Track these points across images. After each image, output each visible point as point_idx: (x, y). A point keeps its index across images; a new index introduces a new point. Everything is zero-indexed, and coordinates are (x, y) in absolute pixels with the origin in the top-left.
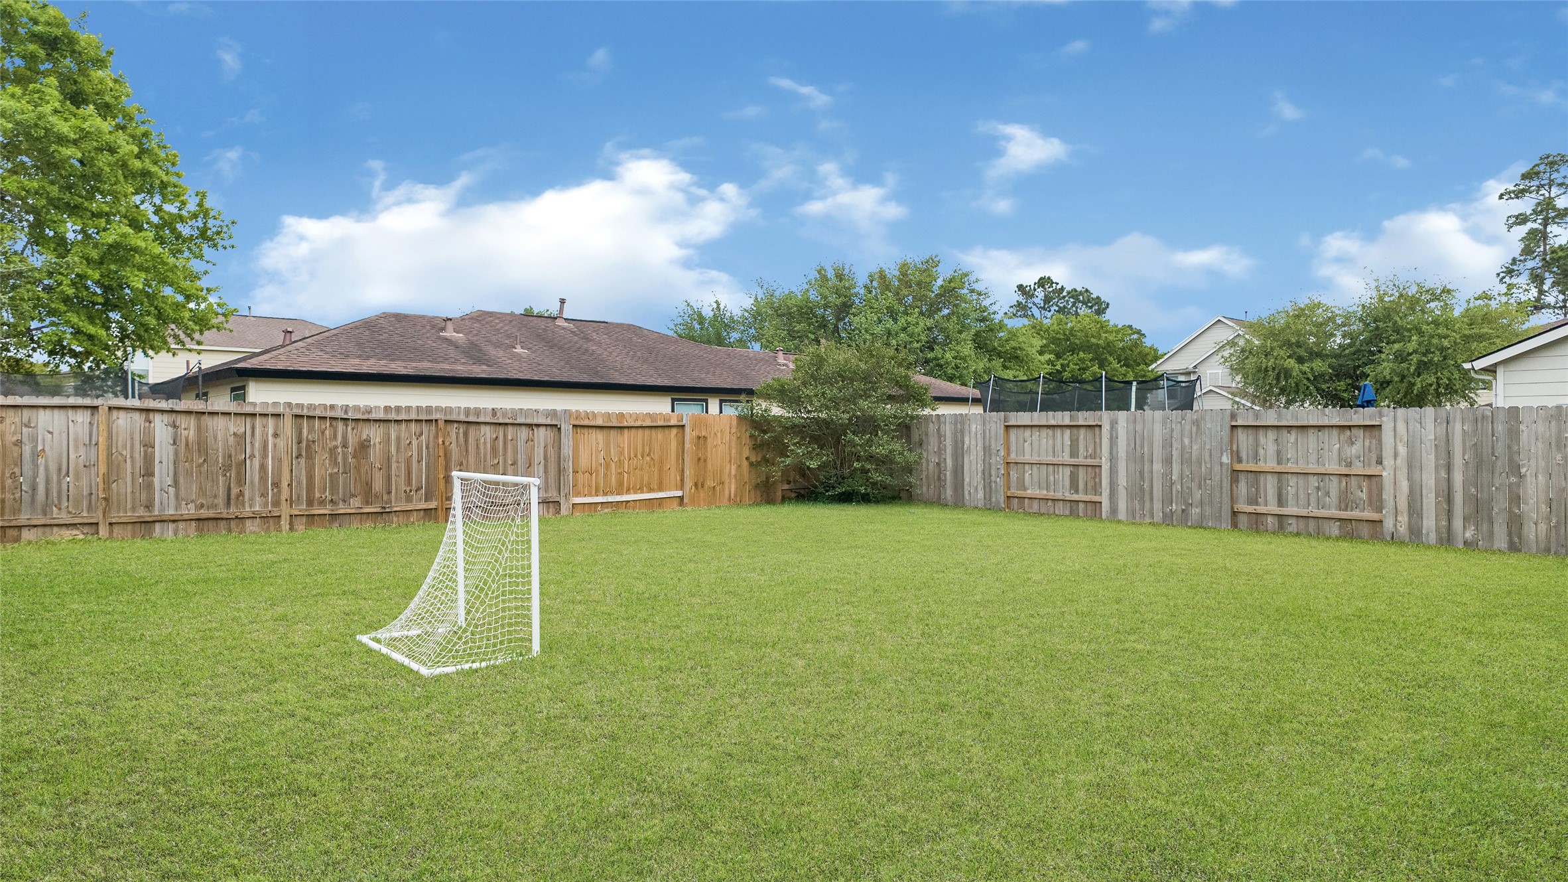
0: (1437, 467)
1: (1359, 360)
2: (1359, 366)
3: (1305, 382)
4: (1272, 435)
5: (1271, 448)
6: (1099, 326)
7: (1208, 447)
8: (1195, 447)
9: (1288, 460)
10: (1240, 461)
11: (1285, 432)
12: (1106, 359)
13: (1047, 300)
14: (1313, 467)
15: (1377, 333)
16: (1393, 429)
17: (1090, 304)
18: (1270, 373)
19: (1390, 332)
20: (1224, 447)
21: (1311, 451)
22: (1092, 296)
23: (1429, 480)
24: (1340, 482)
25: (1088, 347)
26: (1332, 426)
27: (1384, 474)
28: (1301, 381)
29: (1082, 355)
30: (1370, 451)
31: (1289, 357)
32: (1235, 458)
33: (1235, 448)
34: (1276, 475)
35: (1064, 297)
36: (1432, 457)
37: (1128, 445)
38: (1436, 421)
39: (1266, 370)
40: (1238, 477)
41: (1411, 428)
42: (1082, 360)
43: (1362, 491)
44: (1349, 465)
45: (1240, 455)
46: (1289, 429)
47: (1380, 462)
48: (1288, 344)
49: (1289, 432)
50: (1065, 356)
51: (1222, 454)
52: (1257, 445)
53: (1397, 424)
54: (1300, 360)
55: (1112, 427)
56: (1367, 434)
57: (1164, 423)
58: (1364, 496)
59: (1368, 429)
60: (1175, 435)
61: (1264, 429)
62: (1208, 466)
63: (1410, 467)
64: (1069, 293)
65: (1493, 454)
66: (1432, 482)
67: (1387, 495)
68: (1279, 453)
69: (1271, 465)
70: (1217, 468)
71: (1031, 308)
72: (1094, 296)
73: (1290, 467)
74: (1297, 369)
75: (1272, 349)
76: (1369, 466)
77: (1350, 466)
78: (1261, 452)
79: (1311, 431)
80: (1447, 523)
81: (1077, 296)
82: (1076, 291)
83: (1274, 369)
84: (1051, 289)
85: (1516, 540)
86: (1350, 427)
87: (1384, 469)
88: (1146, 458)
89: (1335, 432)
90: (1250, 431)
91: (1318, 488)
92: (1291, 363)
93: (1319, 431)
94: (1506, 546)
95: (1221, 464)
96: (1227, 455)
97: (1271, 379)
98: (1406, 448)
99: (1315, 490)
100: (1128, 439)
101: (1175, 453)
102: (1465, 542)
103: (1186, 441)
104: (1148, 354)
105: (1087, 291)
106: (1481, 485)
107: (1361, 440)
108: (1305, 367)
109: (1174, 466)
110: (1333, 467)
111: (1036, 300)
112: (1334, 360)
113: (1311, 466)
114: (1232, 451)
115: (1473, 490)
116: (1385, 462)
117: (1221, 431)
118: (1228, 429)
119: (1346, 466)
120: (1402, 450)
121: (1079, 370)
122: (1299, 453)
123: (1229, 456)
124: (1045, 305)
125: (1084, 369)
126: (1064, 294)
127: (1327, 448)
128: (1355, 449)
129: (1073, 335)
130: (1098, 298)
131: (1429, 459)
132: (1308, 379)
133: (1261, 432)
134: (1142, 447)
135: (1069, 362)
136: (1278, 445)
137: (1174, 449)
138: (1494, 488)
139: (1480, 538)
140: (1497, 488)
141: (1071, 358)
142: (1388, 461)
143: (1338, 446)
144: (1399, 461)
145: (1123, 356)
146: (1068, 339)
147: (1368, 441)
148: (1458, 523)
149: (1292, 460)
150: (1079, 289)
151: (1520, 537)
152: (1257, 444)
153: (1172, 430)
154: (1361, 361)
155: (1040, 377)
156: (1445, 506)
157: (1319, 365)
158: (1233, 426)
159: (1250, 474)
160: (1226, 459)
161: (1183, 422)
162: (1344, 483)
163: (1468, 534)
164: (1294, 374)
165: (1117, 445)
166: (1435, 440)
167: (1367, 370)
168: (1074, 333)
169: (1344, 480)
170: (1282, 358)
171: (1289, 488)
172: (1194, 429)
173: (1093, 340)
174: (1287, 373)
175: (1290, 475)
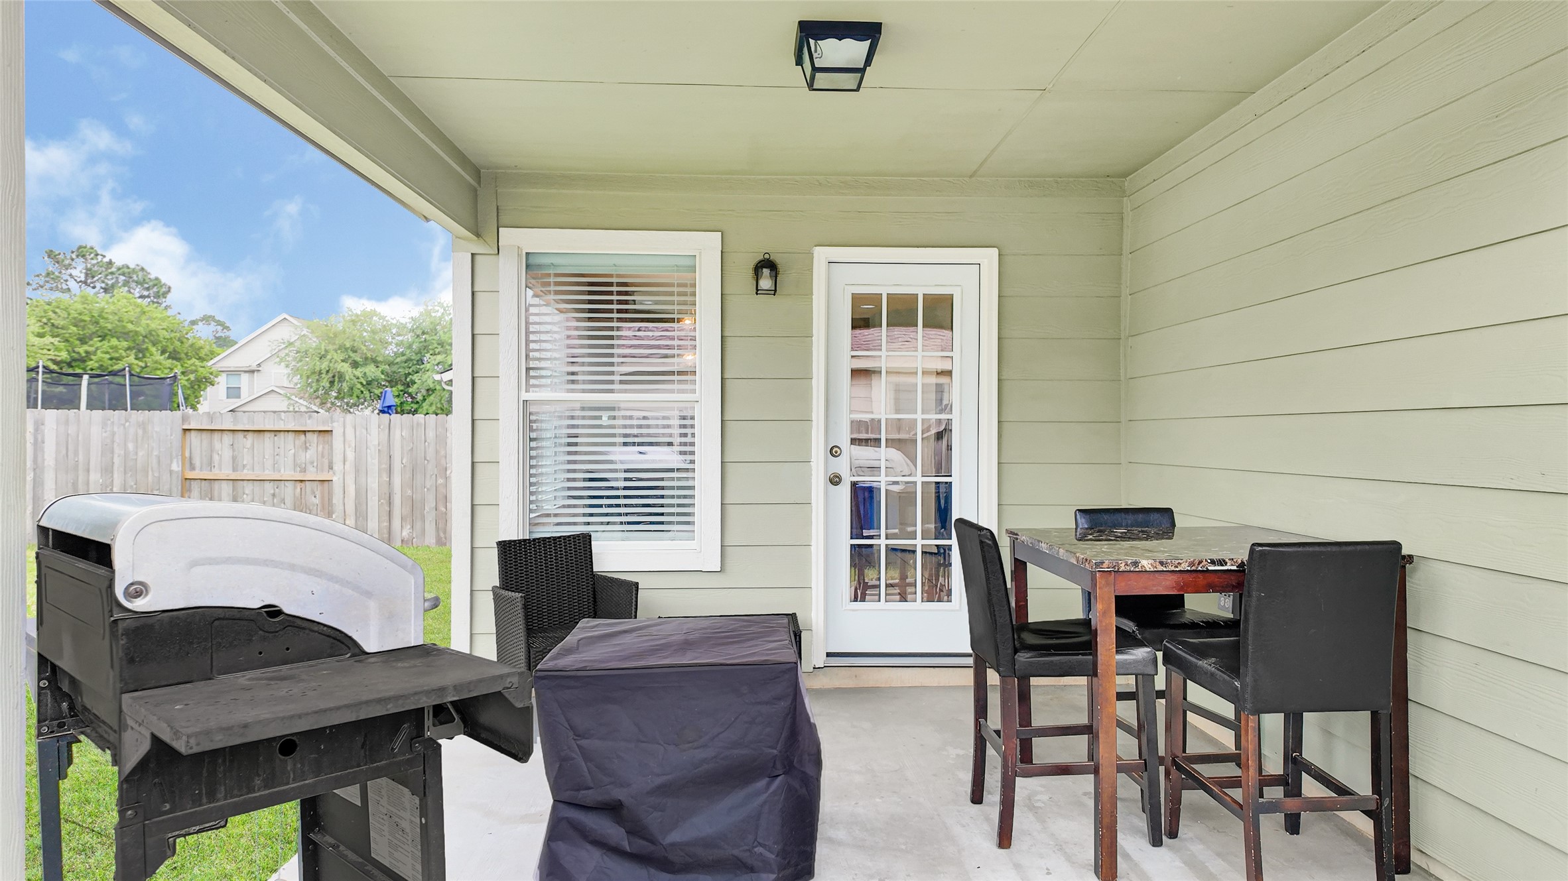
0: (380, 470)
1: (410, 368)
2: (409, 374)
3: (359, 386)
4: (227, 438)
5: (227, 454)
6: (138, 310)
7: (155, 453)
8: (141, 454)
9: (244, 466)
10: (193, 468)
11: (241, 435)
12: (147, 349)
13: (89, 273)
14: (269, 474)
15: (425, 344)
16: (342, 434)
17: (146, 286)
18: (323, 376)
19: (436, 345)
20: (174, 454)
21: (267, 457)
22: (149, 276)
23: (373, 484)
24: (295, 488)
25: (124, 335)
26: (288, 431)
27: (335, 479)
28: (355, 385)
29: (114, 342)
30: (323, 456)
31: (343, 361)
32: (187, 465)
33: (187, 454)
34: (231, 482)
35: (112, 273)
36: (376, 462)
37: (58, 452)
38: (379, 427)
39: (320, 373)
40: (190, 487)
41: (358, 433)
42: (115, 348)
43: (315, 497)
44: (304, 470)
45: (193, 462)
46: (246, 433)
47: (331, 468)
48: (342, 348)
49: (245, 437)
50: (91, 342)
51: (171, 462)
52: (212, 451)
53: (346, 430)
54: (355, 365)
55: (37, 430)
56: (321, 438)
57: (104, 425)
58: (317, 501)
59: (322, 433)
60: (117, 438)
61: (220, 433)
62: (156, 474)
63: (357, 471)
64: (119, 269)
65: (425, 459)
66: (376, 486)
67: (337, 500)
68: (234, 459)
69: (226, 472)
70: (166, 477)
71: (66, 281)
72: (152, 277)
73: (246, 474)
74: (350, 374)
75: (326, 351)
76: (322, 471)
77: (305, 472)
78: (216, 458)
79: (267, 435)
80: (388, 524)
81: (129, 273)
82: (128, 267)
83: (328, 372)
84: (94, 262)
85: (442, 535)
86: (304, 432)
87: (334, 473)
88: (81, 467)
89: (291, 435)
90: (205, 435)
91: (274, 495)
92: (345, 368)
93: (275, 436)
94: (434, 541)
95: (171, 472)
96: (178, 463)
97: (325, 383)
98: (354, 453)
99: (271, 497)
100: (57, 444)
101: (116, 460)
102: (402, 541)
103: (131, 446)
104: (201, 348)
105: (143, 269)
106: (416, 486)
107: (315, 445)
108: (358, 372)
109: (116, 475)
110: (288, 473)
111: (74, 272)
112: (387, 367)
113: (267, 472)
114: (183, 455)
115: (410, 492)
116: (335, 468)
117: (171, 435)
118: (180, 432)
119: (301, 472)
120: (350, 455)
121: (111, 359)
122: (255, 458)
123: (180, 463)
124: (86, 279)
125: (117, 359)
126: (113, 269)
127: (282, 453)
128: (311, 454)
129: (103, 318)
130: (157, 279)
131: (373, 463)
132: (361, 383)
133: (216, 436)
134: (76, 453)
135: (97, 349)
136: (234, 451)
137: (116, 456)
138: (426, 490)
139: (414, 536)
140: (428, 489)
141: (99, 344)
142: (338, 467)
143: (293, 451)
144: (347, 464)
145: (171, 348)
146: (97, 323)
147: (321, 446)
148: (396, 523)
149: (248, 467)
150: (132, 266)
151: (445, 532)
152: (212, 449)
153: (114, 434)
154: (411, 370)
155: (38, 367)
156: (386, 508)
157: (371, 371)
158: (185, 430)
159: (204, 482)
160: (176, 467)
161: (127, 424)
162: (299, 490)
163: (405, 533)
164: (347, 378)
165: (43, 452)
166: (379, 444)
167: (415, 377)
168: (106, 316)
169: (299, 485)
170: (336, 361)
171: (245, 496)
172: (140, 432)
173: (130, 327)
174: (341, 377)
175: (245, 482)
